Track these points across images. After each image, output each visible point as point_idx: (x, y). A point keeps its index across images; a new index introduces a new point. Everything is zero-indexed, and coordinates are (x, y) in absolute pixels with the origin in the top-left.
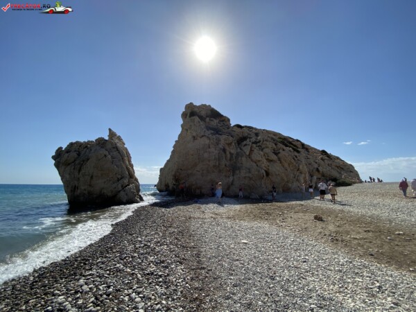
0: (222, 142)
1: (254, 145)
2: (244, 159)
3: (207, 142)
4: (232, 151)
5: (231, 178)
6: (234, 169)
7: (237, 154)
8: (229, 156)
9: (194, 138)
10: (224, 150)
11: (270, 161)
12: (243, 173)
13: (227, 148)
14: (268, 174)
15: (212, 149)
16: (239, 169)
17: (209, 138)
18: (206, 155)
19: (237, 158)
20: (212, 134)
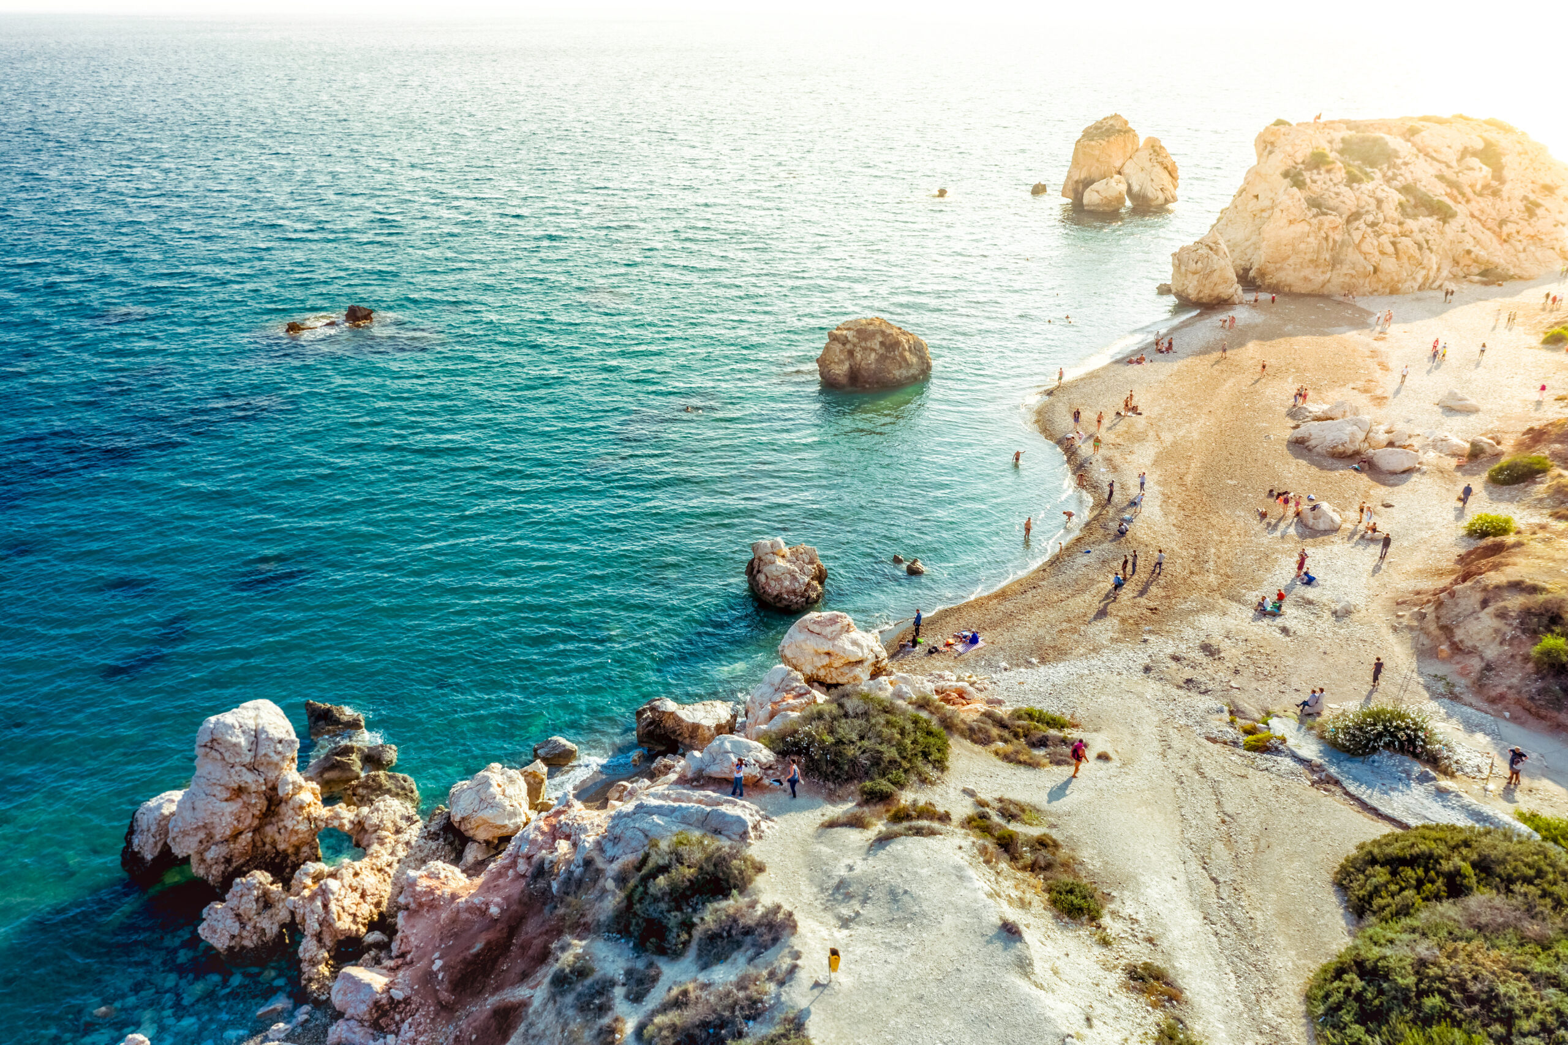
0: (1326, 225)
1: (1369, 230)
2: (1350, 249)
3: (1307, 228)
5: (1328, 275)
6: (1335, 263)
7: (1343, 242)
8: (1331, 244)
9: (1291, 222)
10: (1326, 239)
11: (1382, 253)
12: (1345, 269)
13: (1331, 234)
14: (1376, 270)
15: (1311, 239)
16: (1341, 262)
17: (1310, 224)
18: (1302, 246)
19: (1341, 247)
20: (1315, 216)
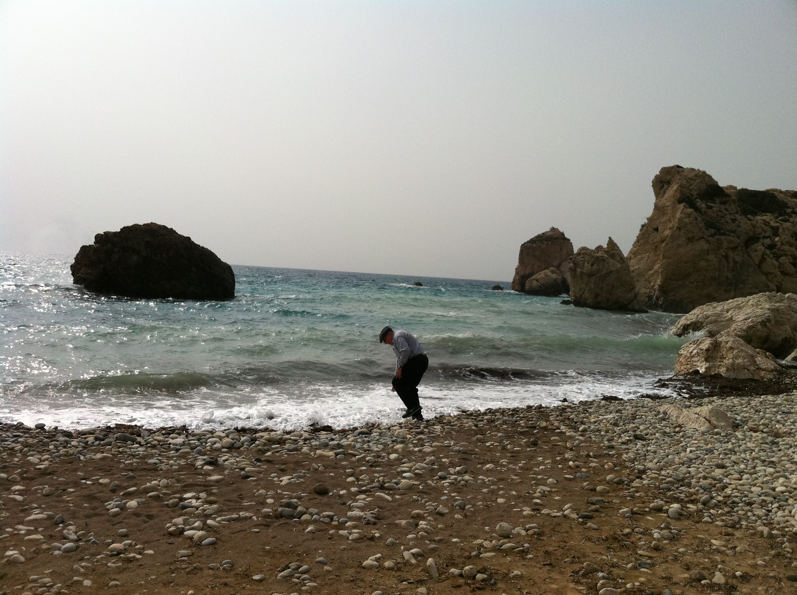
0: (725, 244)
1: (768, 252)
2: (751, 269)
3: (706, 246)
4: (738, 259)
7: (744, 262)
8: (731, 265)
9: (689, 240)
10: (726, 257)
11: (784, 273)
13: (731, 254)
15: (712, 257)
17: (708, 242)
18: (703, 264)
19: (742, 267)
20: (712, 236)
